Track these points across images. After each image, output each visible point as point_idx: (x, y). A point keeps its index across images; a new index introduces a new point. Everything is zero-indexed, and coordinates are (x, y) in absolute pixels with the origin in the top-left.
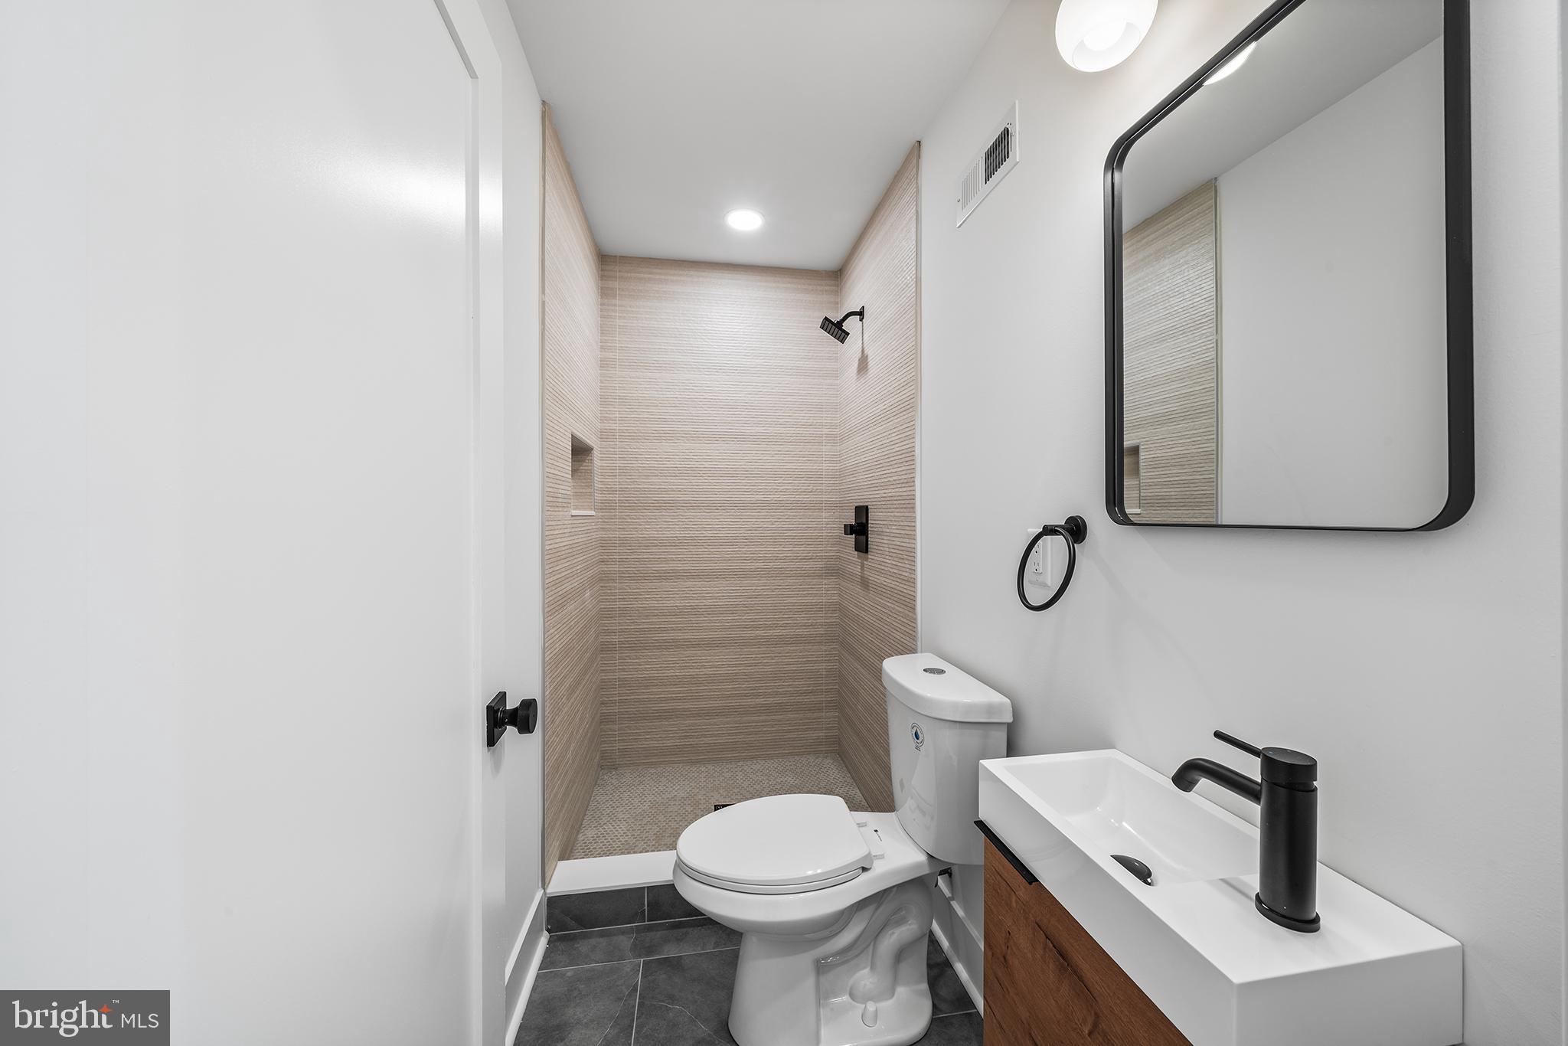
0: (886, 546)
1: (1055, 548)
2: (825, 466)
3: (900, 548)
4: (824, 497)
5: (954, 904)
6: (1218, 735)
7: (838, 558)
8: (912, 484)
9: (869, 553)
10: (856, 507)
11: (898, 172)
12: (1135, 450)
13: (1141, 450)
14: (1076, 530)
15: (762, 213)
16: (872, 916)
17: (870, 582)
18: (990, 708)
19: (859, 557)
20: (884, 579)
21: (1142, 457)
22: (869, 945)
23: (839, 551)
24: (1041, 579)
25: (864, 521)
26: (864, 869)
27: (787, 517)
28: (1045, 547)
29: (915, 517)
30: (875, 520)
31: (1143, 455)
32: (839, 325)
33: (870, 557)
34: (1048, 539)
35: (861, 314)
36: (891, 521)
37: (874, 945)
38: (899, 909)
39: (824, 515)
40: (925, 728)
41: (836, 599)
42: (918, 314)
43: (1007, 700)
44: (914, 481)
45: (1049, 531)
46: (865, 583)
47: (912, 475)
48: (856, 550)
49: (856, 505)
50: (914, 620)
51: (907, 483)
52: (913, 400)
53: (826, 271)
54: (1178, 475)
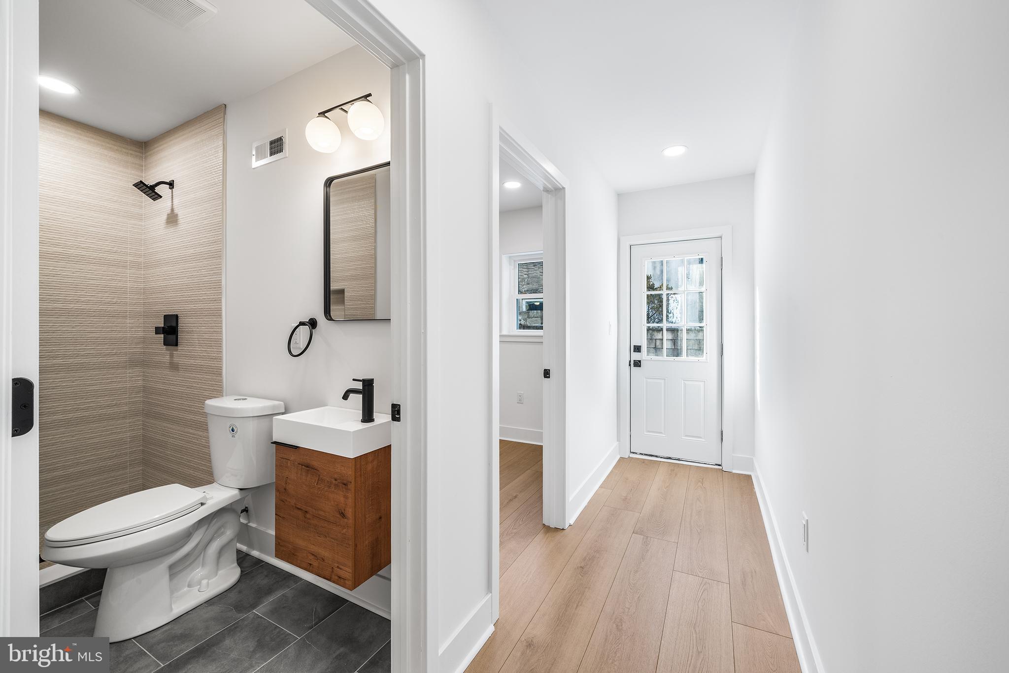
0: (196, 339)
1: (304, 331)
2: (129, 285)
3: (209, 340)
4: (128, 308)
5: (251, 524)
6: (354, 380)
7: (144, 353)
8: (220, 302)
9: (179, 346)
10: (165, 316)
11: (208, 112)
12: (341, 292)
13: (345, 292)
14: (313, 323)
15: (75, 87)
16: (205, 532)
17: (180, 365)
18: (274, 407)
19: (167, 350)
20: (193, 361)
21: (346, 295)
22: (201, 553)
23: (143, 348)
24: (298, 346)
25: (174, 324)
26: (202, 504)
27: (89, 322)
28: (300, 332)
29: (222, 321)
30: (184, 324)
31: (346, 294)
32: (152, 188)
33: (179, 348)
34: (301, 327)
35: (171, 184)
36: (201, 324)
37: (204, 553)
38: (220, 528)
39: (128, 321)
40: (238, 424)
41: (140, 383)
42: (224, 203)
43: (282, 403)
44: (221, 300)
45: (302, 324)
46: (174, 367)
47: (219, 296)
48: (164, 345)
49: (165, 314)
50: (221, 381)
51: (215, 301)
52: (220, 253)
53: (131, 139)
54: (360, 304)
